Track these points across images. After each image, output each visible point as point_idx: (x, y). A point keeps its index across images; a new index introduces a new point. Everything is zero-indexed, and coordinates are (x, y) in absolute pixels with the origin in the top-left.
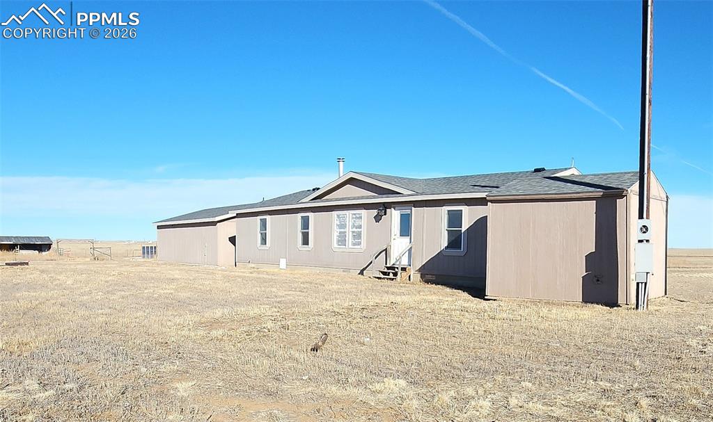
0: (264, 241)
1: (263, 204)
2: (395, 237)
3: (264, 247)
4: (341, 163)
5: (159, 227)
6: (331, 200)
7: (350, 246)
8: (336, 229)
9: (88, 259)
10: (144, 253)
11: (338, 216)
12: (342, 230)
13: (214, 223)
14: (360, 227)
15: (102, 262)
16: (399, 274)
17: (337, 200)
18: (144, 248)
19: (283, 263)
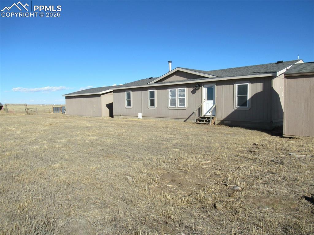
0: (129, 104)
1: (126, 85)
2: (205, 101)
3: (129, 107)
4: (170, 64)
5: (67, 98)
6: (167, 83)
7: (178, 106)
8: (169, 97)
9: (24, 114)
10: (54, 110)
11: (171, 91)
12: (173, 98)
13: (99, 96)
14: (184, 96)
15: (32, 116)
16: (211, 121)
17: (170, 82)
18: (54, 108)
19: (140, 115)
